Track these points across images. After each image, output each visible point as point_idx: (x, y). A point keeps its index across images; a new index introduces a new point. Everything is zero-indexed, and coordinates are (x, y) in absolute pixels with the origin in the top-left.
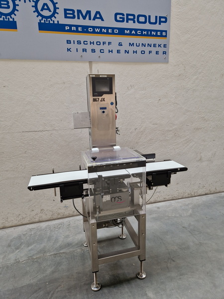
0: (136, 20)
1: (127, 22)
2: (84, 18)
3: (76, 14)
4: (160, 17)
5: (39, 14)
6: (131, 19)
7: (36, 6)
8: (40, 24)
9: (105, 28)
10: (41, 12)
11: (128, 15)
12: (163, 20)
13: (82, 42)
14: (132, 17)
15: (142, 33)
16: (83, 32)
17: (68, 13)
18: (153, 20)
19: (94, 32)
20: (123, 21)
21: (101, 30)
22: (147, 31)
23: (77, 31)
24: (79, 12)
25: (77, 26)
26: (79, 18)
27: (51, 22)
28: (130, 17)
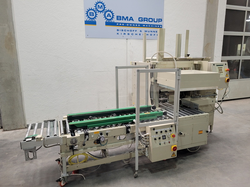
0: (148, 20)
1: (144, 21)
2: (125, 20)
3: (122, 18)
4: (159, 19)
5: (106, 18)
6: (146, 20)
7: (105, 15)
8: (106, 22)
9: (134, 24)
10: (107, 17)
11: (144, 18)
12: (160, 20)
13: (124, 30)
14: (146, 19)
15: (151, 26)
16: (124, 26)
17: (119, 18)
18: (156, 20)
19: (129, 26)
20: (142, 21)
21: (132, 25)
22: (153, 25)
24: (123, 17)
25: (122, 23)
26: (123, 20)
27: (111, 22)
28: (145, 19)
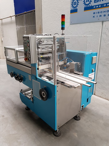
5: (85, 4)
8: (85, 8)
10: (86, 2)
13: (100, 12)
19: (107, 6)
23: (99, 8)
